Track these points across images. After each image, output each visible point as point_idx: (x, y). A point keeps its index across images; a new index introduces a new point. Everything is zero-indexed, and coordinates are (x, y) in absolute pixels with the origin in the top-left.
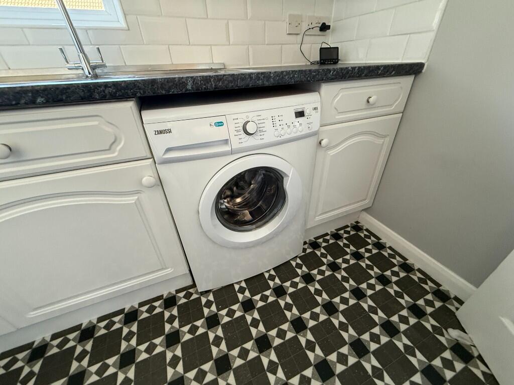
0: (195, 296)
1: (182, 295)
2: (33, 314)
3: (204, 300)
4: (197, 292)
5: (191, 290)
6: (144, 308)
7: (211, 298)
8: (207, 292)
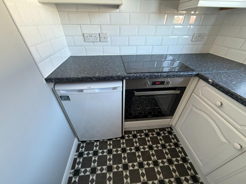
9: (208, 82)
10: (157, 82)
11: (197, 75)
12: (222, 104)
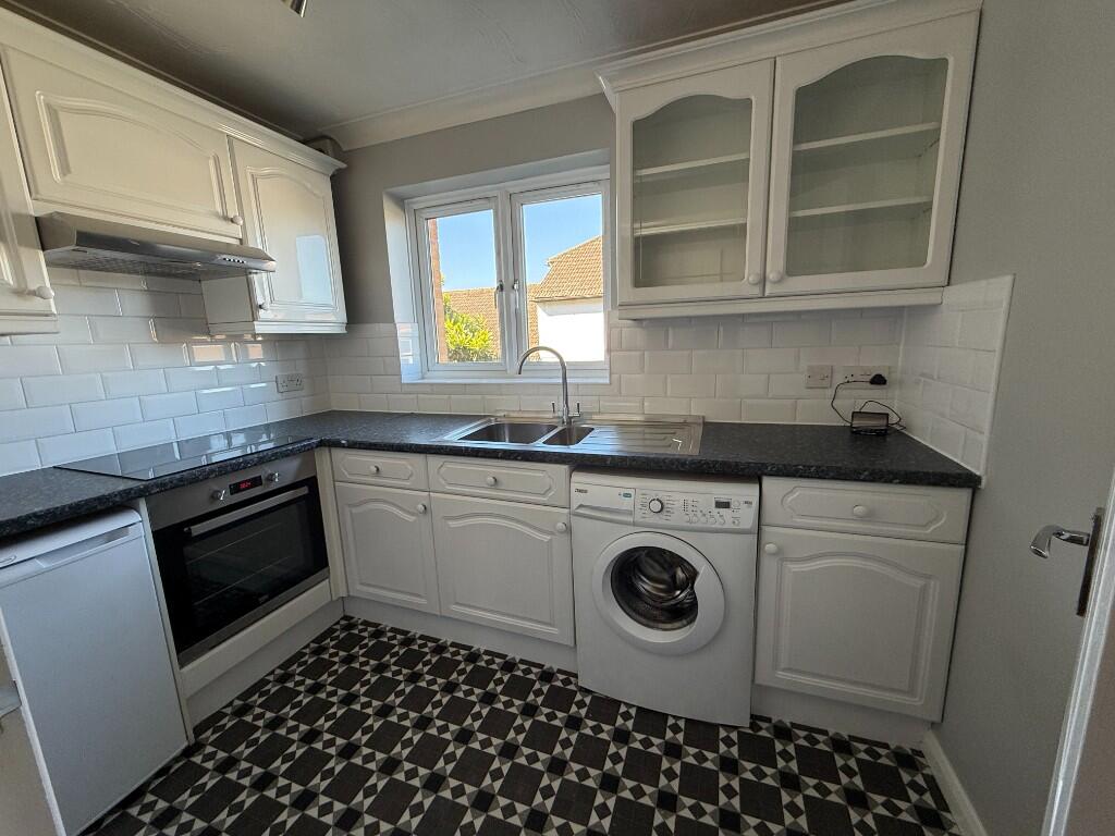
0: (572, 687)
1: (561, 677)
2: (454, 607)
3: (578, 697)
4: (576, 685)
5: (572, 679)
6: (523, 667)
7: (588, 700)
8: (587, 692)
9: (343, 446)
10: (242, 482)
11: (322, 444)
12: (378, 470)
